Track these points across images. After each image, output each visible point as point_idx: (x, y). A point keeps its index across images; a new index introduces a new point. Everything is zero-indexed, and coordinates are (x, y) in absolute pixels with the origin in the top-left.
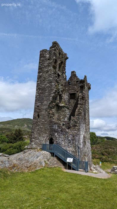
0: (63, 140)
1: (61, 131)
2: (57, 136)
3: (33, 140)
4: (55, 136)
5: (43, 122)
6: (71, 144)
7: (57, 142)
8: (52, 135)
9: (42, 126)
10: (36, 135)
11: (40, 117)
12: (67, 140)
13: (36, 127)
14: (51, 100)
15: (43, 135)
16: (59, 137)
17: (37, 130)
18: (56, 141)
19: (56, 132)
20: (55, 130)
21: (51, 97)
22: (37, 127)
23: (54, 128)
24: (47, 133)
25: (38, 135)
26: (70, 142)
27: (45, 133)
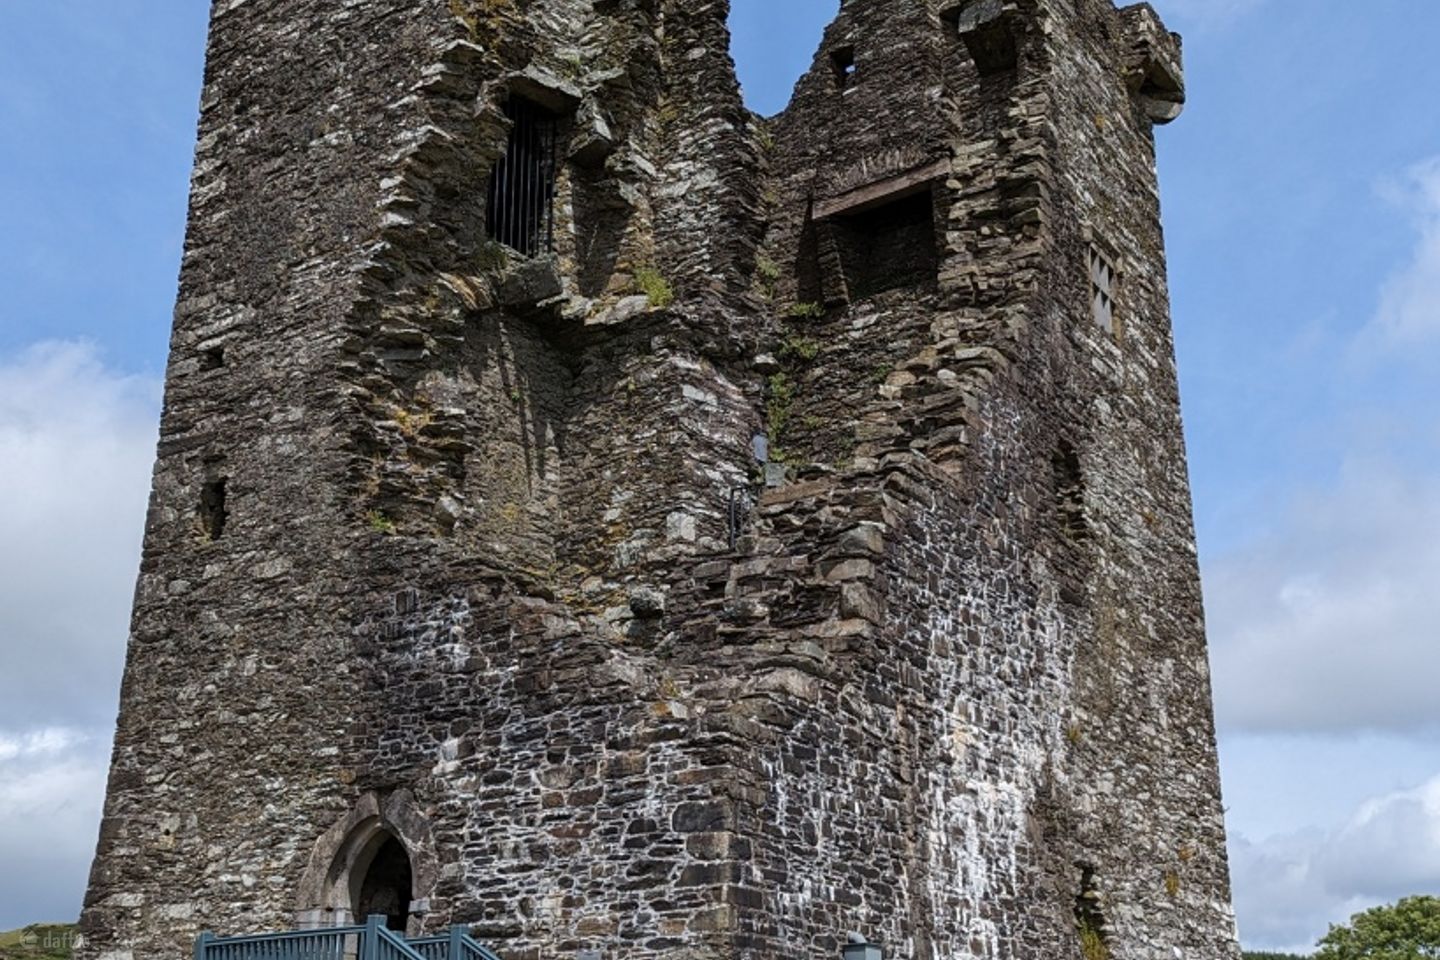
0: (539, 852)
1: (528, 689)
2: (462, 791)
3: (124, 914)
4: (436, 795)
5: (271, 585)
6: (670, 891)
7: (450, 888)
8: (384, 790)
9: (250, 665)
10: (170, 823)
11: (240, 513)
12: (611, 834)
13: (179, 681)
14: (393, 218)
15: (262, 797)
16: (496, 803)
17: (185, 736)
18: (449, 870)
19: (454, 719)
20: (432, 692)
21: (386, 171)
22: (188, 691)
23: (421, 653)
24: (320, 765)
25: (193, 821)
26: (649, 873)
27: (293, 768)
